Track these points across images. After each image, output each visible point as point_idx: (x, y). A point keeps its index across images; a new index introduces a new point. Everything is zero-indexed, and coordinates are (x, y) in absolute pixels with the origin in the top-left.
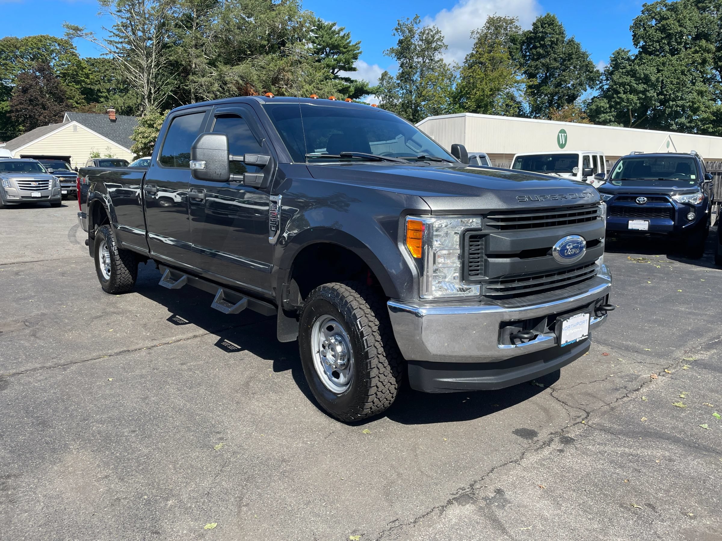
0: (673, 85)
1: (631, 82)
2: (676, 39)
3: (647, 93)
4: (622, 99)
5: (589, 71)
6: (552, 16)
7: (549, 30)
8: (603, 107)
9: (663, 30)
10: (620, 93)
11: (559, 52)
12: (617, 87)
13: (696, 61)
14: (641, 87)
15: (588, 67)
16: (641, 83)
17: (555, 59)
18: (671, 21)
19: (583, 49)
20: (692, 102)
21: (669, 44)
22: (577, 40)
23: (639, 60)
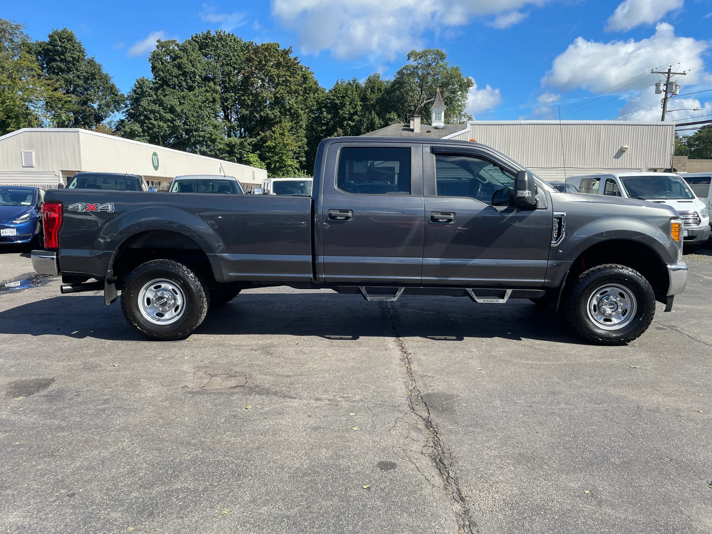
0: (194, 117)
1: (159, 110)
2: (191, 78)
3: (175, 122)
4: (154, 126)
5: (113, 94)
6: (69, 32)
7: (69, 46)
8: (137, 131)
9: (179, 67)
10: (151, 119)
11: (82, 70)
12: (148, 114)
13: (208, 99)
14: (169, 116)
15: (112, 90)
16: (168, 112)
17: (78, 77)
18: (184, 60)
19: (104, 71)
20: (210, 134)
21: (185, 80)
22: (97, 61)
23: (162, 90)
